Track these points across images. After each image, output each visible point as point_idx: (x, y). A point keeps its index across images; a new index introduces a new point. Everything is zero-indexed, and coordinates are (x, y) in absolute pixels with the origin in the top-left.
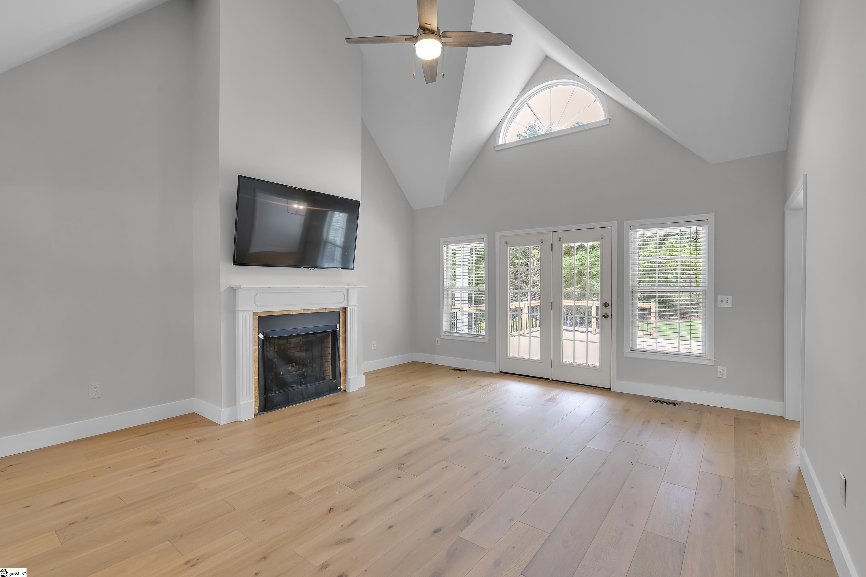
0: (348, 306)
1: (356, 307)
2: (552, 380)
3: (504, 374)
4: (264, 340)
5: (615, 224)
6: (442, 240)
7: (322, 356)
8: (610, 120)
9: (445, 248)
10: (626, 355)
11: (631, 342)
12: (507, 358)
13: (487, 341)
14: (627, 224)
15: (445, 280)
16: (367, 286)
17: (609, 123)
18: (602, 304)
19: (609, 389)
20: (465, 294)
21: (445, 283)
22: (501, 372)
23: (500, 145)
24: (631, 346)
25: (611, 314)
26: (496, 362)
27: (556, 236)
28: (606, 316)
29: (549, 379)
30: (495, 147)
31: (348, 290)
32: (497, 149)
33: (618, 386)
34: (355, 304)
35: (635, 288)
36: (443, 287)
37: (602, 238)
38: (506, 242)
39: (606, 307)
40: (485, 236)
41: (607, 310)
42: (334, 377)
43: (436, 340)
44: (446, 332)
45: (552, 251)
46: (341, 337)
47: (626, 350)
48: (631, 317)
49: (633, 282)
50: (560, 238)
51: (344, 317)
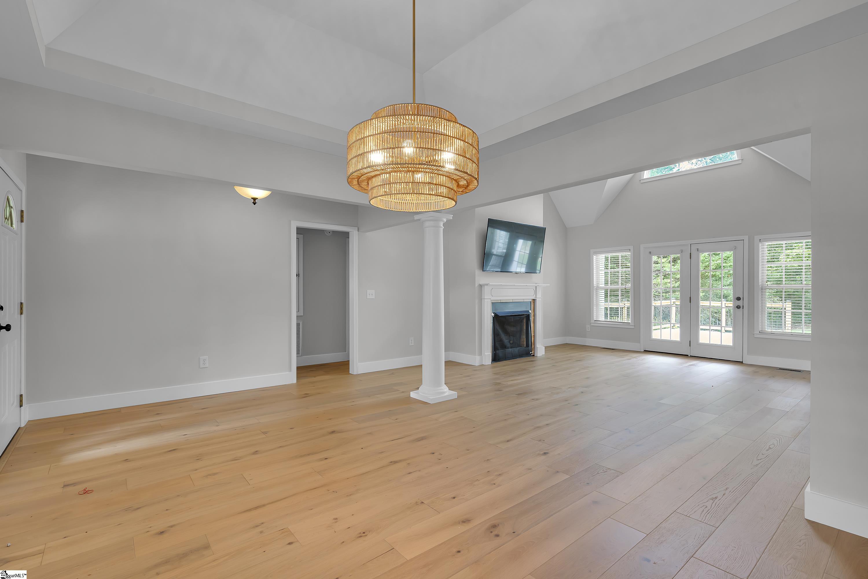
0: (537, 298)
1: (541, 299)
2: (691, 356)
3: (646, 352)
4: (495, 318)
5: (746, 238)
6: (592, 251)
7: (521, 331)
8: (742, 160)
9: (595, 256)
10: (756, 336)
11: (760, 327)
12: (650, 340)
13: (633, 327)
14: (757, 238)
15: (595, 281)
16: (549, 285)
17: (741, 163)
18: (735, 298)
19: (741, 363)
20: (601, 291)
21: (595, 283)
22: (645, 351)
23: (644, 179)
24: (760, 329)
25: (743, 306)
26: (640, 343)
27: (694, 247)
28: (738, 307)
29: (688, 355)
30: (640, 180)
31: (536, 287)
32: (642, 182)
33: (748, 360)
34: (540, 297)
35: (764, 286)
36: (594, 287)
37: (735, 249)
38: (650, 252)
39: (738, 300)
40: (631, 248)
41: (740, 303)
42: (527, 345)
43: (587, 327)
44: (595, 321)
45: (691, 258)
46: (532, 319)
47: (756, 332)
48: (760, 308)
49: (762, 281)
50: (698, 249)
51: (533, 306)
